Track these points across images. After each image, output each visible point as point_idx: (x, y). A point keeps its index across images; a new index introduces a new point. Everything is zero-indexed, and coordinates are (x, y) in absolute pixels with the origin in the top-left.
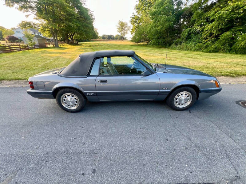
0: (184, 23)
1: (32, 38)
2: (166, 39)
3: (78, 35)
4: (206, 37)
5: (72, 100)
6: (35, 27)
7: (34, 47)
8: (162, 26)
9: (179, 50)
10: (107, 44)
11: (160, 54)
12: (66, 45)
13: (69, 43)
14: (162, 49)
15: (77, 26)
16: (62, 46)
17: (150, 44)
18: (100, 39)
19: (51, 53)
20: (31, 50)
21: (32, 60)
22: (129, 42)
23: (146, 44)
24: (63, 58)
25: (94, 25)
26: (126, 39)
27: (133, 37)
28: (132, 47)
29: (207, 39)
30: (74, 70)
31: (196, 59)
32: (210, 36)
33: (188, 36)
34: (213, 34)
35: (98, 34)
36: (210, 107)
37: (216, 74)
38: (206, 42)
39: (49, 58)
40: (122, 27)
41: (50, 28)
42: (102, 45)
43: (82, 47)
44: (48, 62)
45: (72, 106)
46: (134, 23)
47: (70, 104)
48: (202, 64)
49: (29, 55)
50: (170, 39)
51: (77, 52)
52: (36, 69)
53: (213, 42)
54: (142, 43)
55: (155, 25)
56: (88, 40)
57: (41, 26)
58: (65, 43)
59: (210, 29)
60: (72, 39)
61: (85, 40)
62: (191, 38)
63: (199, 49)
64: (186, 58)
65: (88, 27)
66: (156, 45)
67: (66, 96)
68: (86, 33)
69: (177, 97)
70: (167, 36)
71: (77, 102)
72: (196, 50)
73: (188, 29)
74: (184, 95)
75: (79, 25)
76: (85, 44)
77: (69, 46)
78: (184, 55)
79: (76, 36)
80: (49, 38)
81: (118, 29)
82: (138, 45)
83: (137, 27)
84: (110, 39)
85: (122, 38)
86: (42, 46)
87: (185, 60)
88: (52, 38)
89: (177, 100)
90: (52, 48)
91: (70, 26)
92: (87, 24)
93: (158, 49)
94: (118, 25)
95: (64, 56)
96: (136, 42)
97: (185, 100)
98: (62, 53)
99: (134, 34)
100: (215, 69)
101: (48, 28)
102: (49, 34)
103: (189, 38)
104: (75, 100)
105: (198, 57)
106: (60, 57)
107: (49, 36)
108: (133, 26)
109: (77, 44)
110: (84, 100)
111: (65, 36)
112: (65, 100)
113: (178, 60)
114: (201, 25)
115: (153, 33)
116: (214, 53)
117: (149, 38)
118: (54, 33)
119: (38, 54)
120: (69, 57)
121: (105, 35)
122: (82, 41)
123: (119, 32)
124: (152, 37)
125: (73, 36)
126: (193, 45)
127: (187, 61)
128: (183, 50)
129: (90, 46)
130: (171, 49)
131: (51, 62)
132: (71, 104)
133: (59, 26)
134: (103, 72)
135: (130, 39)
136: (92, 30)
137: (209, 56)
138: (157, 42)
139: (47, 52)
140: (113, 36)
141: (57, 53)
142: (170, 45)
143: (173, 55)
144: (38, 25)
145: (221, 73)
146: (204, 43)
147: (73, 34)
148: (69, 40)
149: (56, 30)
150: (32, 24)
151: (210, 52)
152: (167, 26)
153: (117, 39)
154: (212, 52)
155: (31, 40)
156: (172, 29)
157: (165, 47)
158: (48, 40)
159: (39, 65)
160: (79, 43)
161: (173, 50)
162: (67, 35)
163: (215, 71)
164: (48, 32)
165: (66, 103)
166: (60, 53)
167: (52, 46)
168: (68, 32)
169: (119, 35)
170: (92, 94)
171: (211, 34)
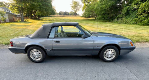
0: (124, 2)
1: (4, 14)
2: (110, 15)
3: (39, 12)
4: (141, 13)
5: (37, 54)
6: (6, 6)
7: (5, 21)
8: (106, 5)
9: (120, 23)
10: (63, 19)
11: (104, 27)
12: (30, 20)
13: (32, 18)
14: (106, 23)
15: (39, 5)
16: (27, 21)
17: (97, 19)
18: (57, 15)
19: (19, 26)
20: (3, 24)
21: (5, 31)
22: (81, 18)
23: (94, 19)
24: (28, 30)
25: (52, 4)
26: (78, 15)
27: (84, 13)
28: (82, 21)
29: (142, 15)
30: (39, 35)
31: (131, 30)
32: (144, 13)
33: (127, 12)
34: (146, 11)
35: (55, 11)
36: (130, 60)
37: (142, 41)
38: (141, 17)
39: (17, 30)
40: (75, 5)
41: (18, 7)
42: (59, 20)
43: (43, 21)
44: (17, 32)
45: (37, 58)
46: (85, 2)
47: (35, 56)
48: (134, 34)
49: (2, 27)
50: (113, 15)
51: (39, 26)
52: (9, 37)
53: (146, 17)
54: (91, 18)
55: (101, 4)
56: (48, 16)
57: (10, 5)
58: (29, 18)
59: (143, 7)
60: (34, 15)
61: (45, 16)
62: (129, 14)
63: (136, 23)
64: (124, 30)
65: (48, 5)
66: (102, 20)
67: (33, 51)
68: (46, 10)
69: (105, 52)
70: (110, 12)
71: (40, 55)
72: (133, 24)
73: (127, 7)
74: (110, 51)
75: (40, 4)
76: (45, 19)
77: (32, 21)
78: (122, 28)
79: (38, 13)
80: (17, 14)
81: (72, 7)
82: (88, 20)
83: (87, 5)
84: (65, 15)
85: (75, 14)
86: (11, 21)
87: (122, 31)
88: (19, 14)
89: (106, 55)
90: (19, 22)
91: (34, 5)
92: (47, 4)
93: (103, 23)
94: (72, 4)
95: (29, 28)
96: (85, 17)
97: (111, 54)
98: (27, 26)
99: (84, 11)
100: (142, 37)
101: (16, 6)
102: (17, 12)
103: (128, 14)
104: (39, 54)
105: (133, 29)
106: (26, 29)
107: (17, 13)
108: (84, 4)
109: (38, 19)
110: (45, 54)
111: (29, 13)
112: (32, 54)
113: (117, 31)
114: (137, 4)
115: (99, 10)
116: (147, 26)
117: (97, 14)
118: (21, 10)
119: (9, 27)
120: (33, 29)
121: (61, 12)
122: (43, 17)
123: (73, 9)
124: (99, 13)
125: (35, 12)
126: (131, 19)
127: (124, 32)
128: (123, 23)
129: (49, 21)
130: (114, 23)
131: (20, 33)
132: (37, 57)
133: (25, 5)
134: (57, 36)
135: (82, 15)
136: (51, 8)
137: (142, 28)
138: (102, 18)
139: (15, 25)
140: (68, 13)
141: (23, 26)
142: (113, 20)
143: (114, 27)
144: (9, 4)
145: (147, 40)
146: (140, 18)
147: (36, 11)
148: (33, 16)
149: (22, 8)
150: (4, 3)
151: (144, 25)
152: (110, 4)
153: (71, 15)
154: (145, 25)
155: (3, 16)
156: (115, 7)
157: (109, 21)
158: (16, 16)
159: (11, 34)
160: (40, 18)
161: (115, 24)
162: (31, 12)
163: (142, 39)
164: (16, 10)
165: (33, 56)
166: (25, 26)
167: (19, 21)
168: (32, 9)
169: (72, 12)
170: (50, 50)
171: (145, 11)
